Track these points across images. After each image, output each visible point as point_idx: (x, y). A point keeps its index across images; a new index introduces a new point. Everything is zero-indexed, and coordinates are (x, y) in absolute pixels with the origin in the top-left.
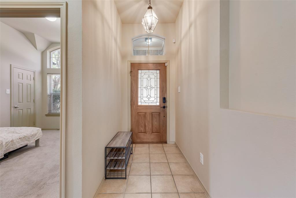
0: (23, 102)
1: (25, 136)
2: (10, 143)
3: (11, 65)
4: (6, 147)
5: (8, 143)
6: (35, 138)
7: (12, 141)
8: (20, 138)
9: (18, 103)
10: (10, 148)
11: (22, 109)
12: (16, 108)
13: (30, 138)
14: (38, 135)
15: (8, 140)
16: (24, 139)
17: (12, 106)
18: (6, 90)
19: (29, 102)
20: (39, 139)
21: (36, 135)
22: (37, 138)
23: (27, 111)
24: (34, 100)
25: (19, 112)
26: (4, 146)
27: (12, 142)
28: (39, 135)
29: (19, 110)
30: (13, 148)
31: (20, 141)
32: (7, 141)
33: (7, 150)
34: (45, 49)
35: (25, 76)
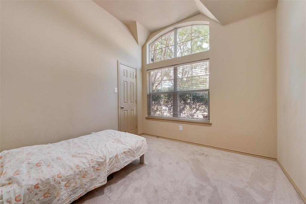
0: (127, 103)
1: (130, 149)
2: (114, 160)
3: (118, 61)
4: (110, 165)
5: (112, 159)
6: (140, 152)
7: (116, 156)
8: (124, 153)
9: (124, 104)
10: (114, 168)
11: (127, 110)
12: (122, 108)
13: (135, 152)
14: (142, 148)
15: (113, 154)
16: (129, 154)
17: (119, 106)
18: (114, 88)
19: (132, 102)
20: (144, 154)
21: (141, 148)
22: (142, 152)
23: (131, 112)
24: (136, 100)
25: (124, 112)
26: (108, 164)
27: (117, 159)
28: (144, 148)
29: (125, 111)
30: (117, 167)
31: (125, 157)
32: (111, 156)
33: (111, 170)
34: (144, 43)
35: (129, 74)
